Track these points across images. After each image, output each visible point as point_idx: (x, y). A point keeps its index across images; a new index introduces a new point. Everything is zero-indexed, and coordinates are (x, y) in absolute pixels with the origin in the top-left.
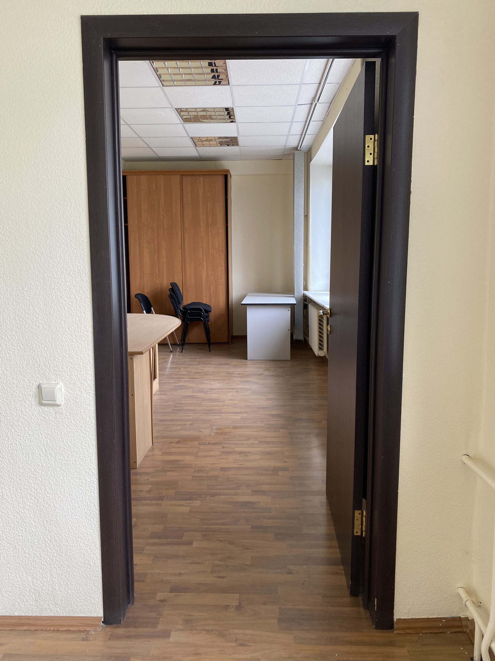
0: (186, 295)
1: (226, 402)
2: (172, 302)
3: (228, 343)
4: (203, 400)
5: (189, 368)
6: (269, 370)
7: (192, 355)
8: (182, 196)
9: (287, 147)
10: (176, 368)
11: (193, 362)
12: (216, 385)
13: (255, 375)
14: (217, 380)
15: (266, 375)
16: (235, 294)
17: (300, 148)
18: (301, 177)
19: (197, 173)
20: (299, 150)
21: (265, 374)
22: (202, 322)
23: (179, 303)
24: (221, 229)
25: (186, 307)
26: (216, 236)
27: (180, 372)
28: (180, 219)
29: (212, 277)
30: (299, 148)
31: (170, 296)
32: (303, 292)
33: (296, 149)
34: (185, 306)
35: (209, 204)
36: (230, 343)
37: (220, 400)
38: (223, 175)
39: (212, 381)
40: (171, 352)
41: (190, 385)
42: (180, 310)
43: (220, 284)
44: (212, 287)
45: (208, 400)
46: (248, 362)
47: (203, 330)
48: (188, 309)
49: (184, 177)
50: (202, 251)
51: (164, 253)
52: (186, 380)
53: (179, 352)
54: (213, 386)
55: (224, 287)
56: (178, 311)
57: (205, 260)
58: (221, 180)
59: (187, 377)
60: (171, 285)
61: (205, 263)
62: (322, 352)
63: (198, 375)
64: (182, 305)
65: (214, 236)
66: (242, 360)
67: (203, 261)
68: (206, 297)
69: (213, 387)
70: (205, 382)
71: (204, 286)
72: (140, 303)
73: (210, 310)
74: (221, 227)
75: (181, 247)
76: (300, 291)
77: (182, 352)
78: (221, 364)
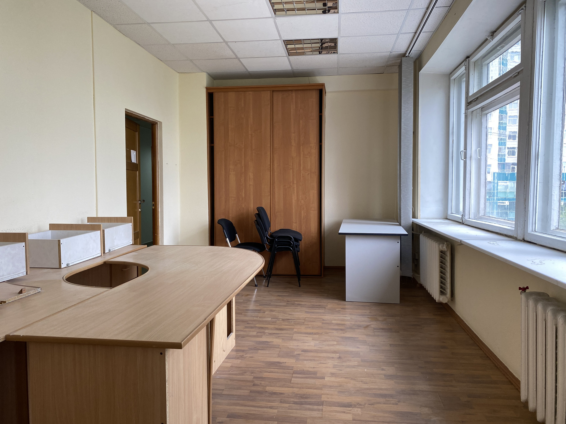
0: (274, 221)
1: (327, 379)
2: (258, 229)
3: (319, 276)
4: (294, 373)
5: (274, 311)
6: (377, 320)
7: (278, 292)
8: (273, 114)
9: (393, 53)
10: (259, 311)
11: (280, 302)
12: (310, 343)
13: (359, 327)
14: (310, 334)
15: (374, 329)
16: (328, 219)
17: (409, 54)
18: (410, 86)
19: (289, 88)
20: (408, 56)
21: (372, 326)
22: (291, 252)
23: (266, 230)
24: (315, 148)
25: (274, 234)
26: (308, 157)
27: (265, 317)
28: (270, 137)
29: (302, 201)
30: (407, 55)
31: (256, 222)
32: (412, 219)
33: (404, 55)
34: (272, 233)
35: (301, 122)
36: (322, 276)
37: (318, 375)
38: (318, 89)
39: (304, 335)
40: (256, 286)
41: (276, 341)
42: (267, 238)
43: (312, 209)
44: (302, 212)
45: (300, 374)
46: (347, 305)
47: (292, 261)
48: (275, 237)
49: (275, 94)
50: (293, 173)
51: (251, 175)
52: (271, 332)
53: (265, 286)
54: (307, 344)
55: (316, 212)
56: (264, 238)
57: (295, 182)
58: (315, 96)
59: (273, 326)
60: (258, 210)
61: (295, 186)
62: (445, 297)
63: (287, 323)
64: (269, 232)
65: (306, 156)
66: (339, 301)
67: (293, 183)
68: (296, 223)
69: (306, 347)
70: (295, 336)
71: (294, 211)
72: (223, 229)
73: (301, 239)
74: (314, 146)
75: (270, 169)
76: (407, 218)
77: (268, 286)
78: (313, 307)
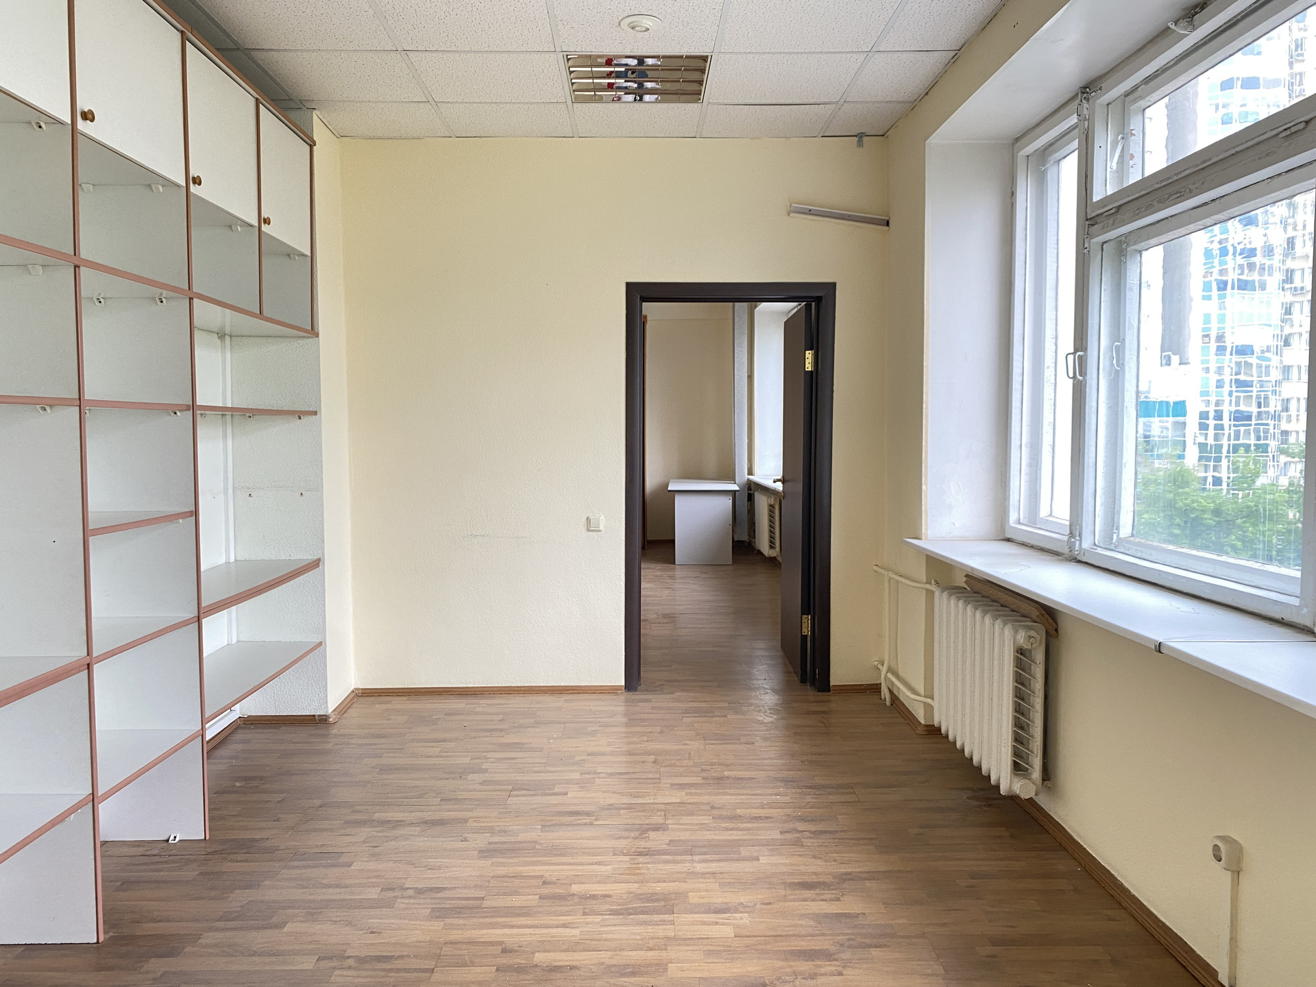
32: (747, 477)
62: (773, 551)
66: (668, 565)
76: (742, 476)
